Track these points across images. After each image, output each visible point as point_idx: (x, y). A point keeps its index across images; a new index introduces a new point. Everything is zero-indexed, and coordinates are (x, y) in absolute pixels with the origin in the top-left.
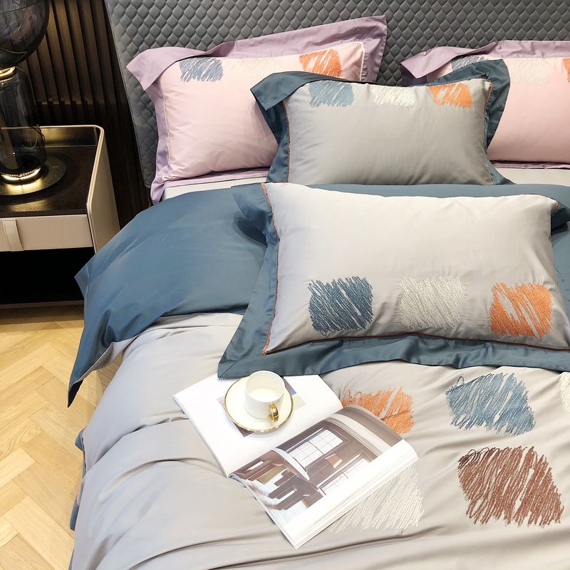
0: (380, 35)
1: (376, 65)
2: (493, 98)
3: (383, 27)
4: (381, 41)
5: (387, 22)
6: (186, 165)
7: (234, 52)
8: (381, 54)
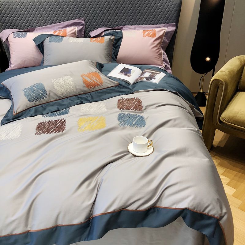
0: (82, 25)
1: (83, 34)
2: (115, 42)
3: (83, 22)
4: (83, 27)
5: (85, 20)
6: (15, 65)
7: (35, 31)
8: (84, 31)
